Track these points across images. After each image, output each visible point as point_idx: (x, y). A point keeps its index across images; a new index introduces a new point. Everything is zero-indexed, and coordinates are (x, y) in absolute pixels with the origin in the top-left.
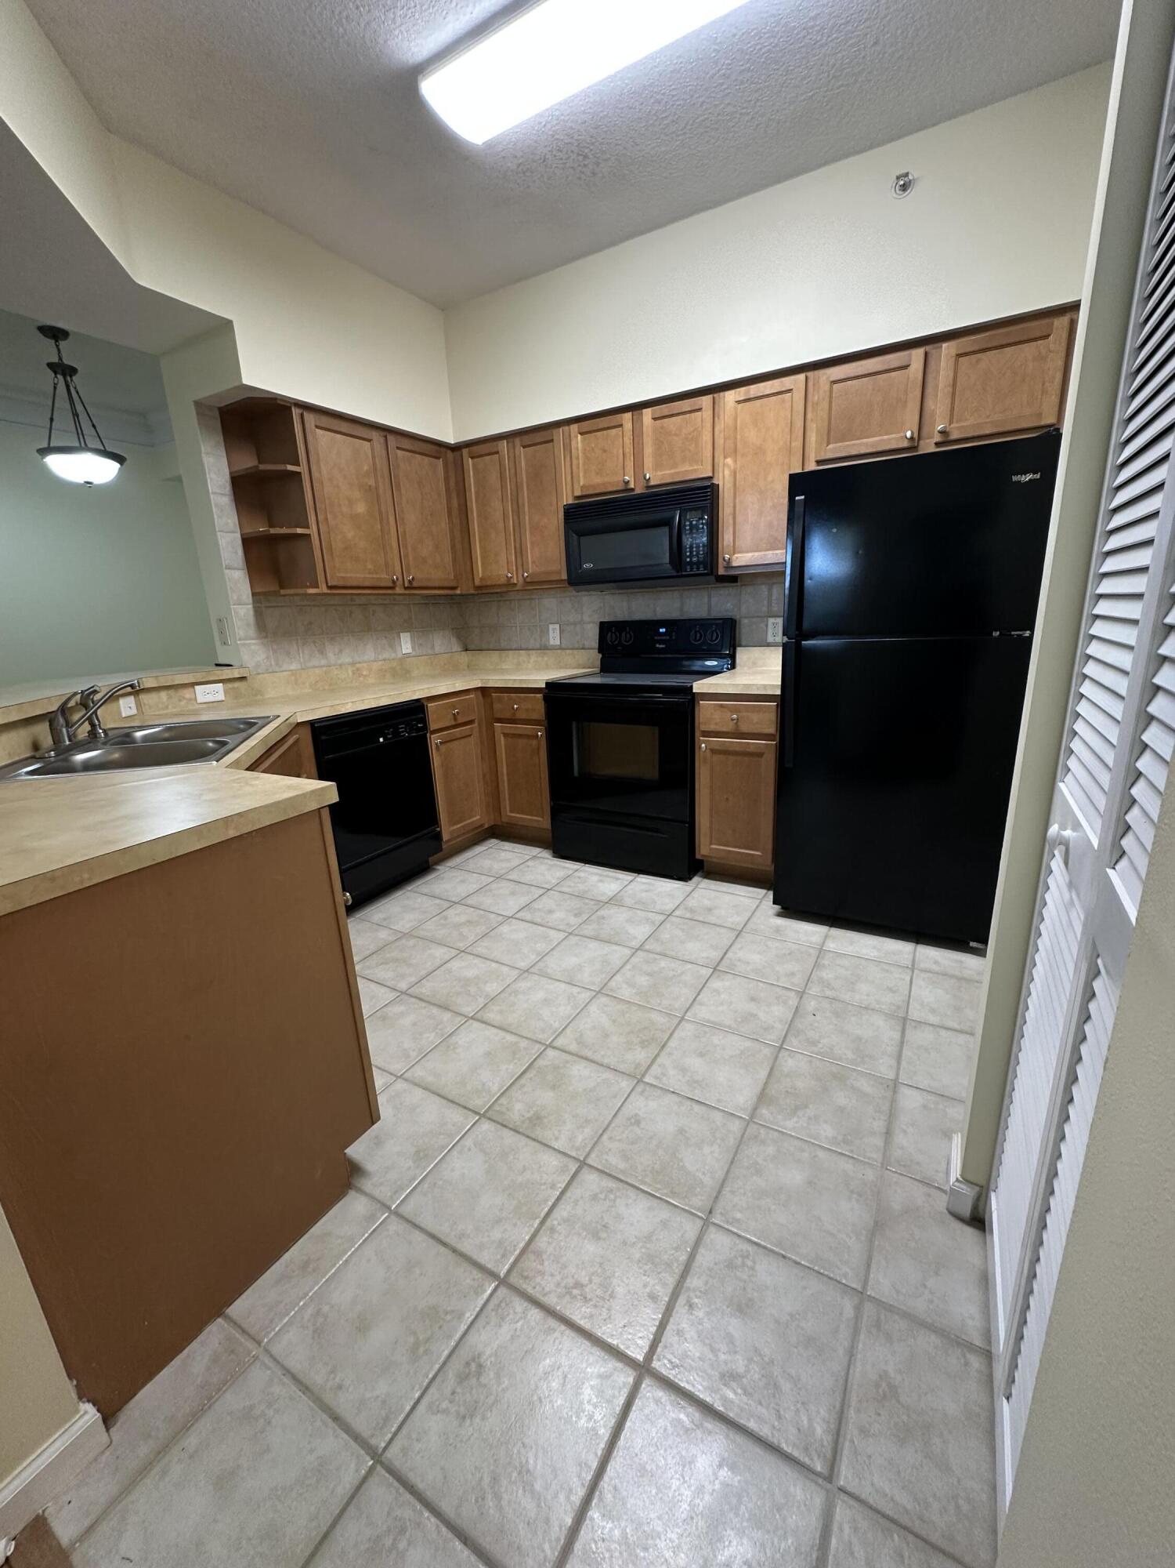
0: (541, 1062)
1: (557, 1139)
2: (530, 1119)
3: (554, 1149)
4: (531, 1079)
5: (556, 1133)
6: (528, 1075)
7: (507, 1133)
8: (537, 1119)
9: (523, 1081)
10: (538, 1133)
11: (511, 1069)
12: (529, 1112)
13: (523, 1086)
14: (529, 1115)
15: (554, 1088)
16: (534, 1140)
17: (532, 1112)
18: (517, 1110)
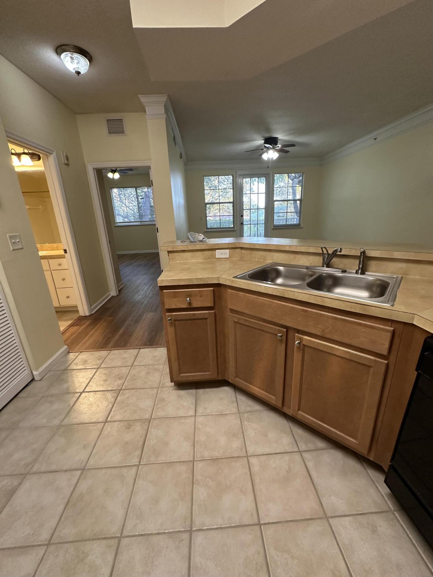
0: (138, 453)
1: (118, 424)
2: (131, 426)
3: (118, 421)
4: (139, 442)
5: (118, 426)
6: (141, 443)
7: (137, 418)
8: (129, 427)
9: (143, 439)
10: (126, 423)
11: (151, 442)
12: (133, 428)
13: (141, 437)
14: (132, 427)
15: (127, 443)
16: (126, 421)
17: (132, 428)
18: (138, 428)
